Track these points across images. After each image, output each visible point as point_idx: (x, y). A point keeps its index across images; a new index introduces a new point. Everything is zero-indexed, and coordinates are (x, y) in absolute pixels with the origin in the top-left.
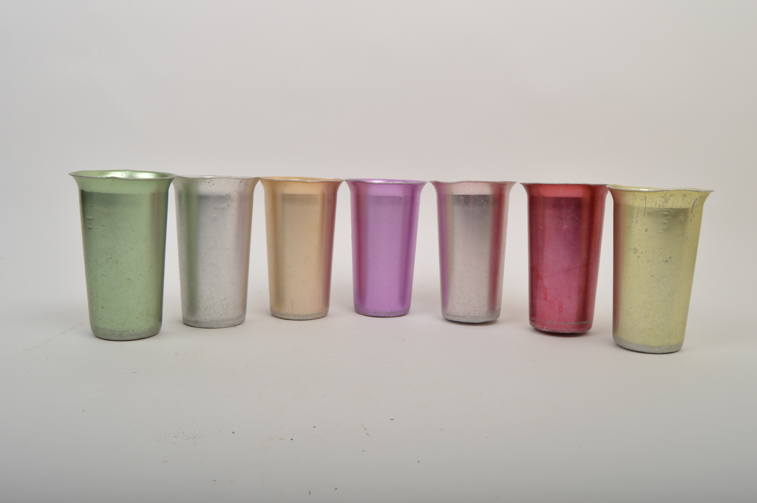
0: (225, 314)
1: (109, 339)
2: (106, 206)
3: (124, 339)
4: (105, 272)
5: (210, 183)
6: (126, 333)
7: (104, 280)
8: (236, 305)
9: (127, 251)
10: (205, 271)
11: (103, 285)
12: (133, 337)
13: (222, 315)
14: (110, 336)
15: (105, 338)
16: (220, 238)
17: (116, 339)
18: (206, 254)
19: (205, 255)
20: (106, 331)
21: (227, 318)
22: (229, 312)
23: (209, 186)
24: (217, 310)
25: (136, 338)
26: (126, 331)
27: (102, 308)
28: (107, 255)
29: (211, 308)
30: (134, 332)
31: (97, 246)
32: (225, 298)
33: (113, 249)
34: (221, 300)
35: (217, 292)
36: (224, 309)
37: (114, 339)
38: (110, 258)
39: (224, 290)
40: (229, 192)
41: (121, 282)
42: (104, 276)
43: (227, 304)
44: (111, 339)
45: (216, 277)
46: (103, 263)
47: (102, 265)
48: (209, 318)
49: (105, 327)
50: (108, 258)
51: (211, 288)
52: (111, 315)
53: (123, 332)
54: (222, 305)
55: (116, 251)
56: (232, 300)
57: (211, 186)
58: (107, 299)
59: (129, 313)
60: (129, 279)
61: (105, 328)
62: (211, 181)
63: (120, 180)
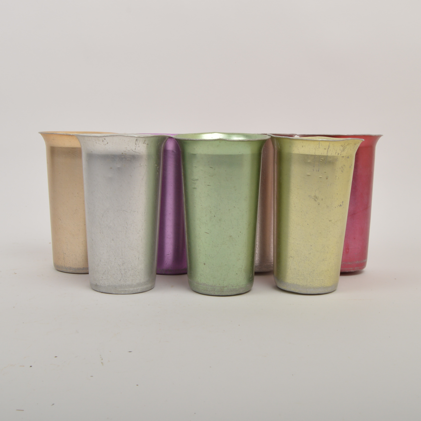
0: (123, 279)
1: (210, 294)
2: (211, 167)
3: (223, 295)
4: (208, 229)
5: (104, 141)
6: (226, 288)
7: (207, 238)
8: (136, 271)
9: (229, 210)
10: (103, 233)
11: (206, 242)
12: (232, 292)
13: (120, 280)
14: (211, 291)
15: (205, 293)
16: (116, 200)
17: (216, 294)
18: (103, 215)
19: (102, 217)
20: (207, 287)
21: (126, 284)
22: (128, 278)
23: (104, 145)
24: (114, 275)
25: (235, 293)
26: (226, 287)
27: (205, 264)
28: (211, 213)
29: (109, 272)
30: (233, 288)
31: (201, 205)
32: (123, 263)
33: (217, 208)
34: (119, 265)
35: (115, 256)
36: (122, 274)
37: (215, 295)
38: (214, 216)
39: (122, 255)
40: (124, 151)
41: (224, 239)
42: (207, 234)
43: (125, 269)
44: (211, 295)
45: (113, 240)
46: (207, 221)
47: (206, 223)
48: (107, 283)
49: (207, 282)
50: (212, 216)
51: (108, 252)
52: (213, 271)
53: (224, 287)
54: (120, 270)
55: (220, 210)
56: (131, 266)
57: (106, 144)
58: (209, 256)
59: (229, 269)
60: (231, 236)
61: (206, 284)
62: (105, 139)
63: (226, 141)
